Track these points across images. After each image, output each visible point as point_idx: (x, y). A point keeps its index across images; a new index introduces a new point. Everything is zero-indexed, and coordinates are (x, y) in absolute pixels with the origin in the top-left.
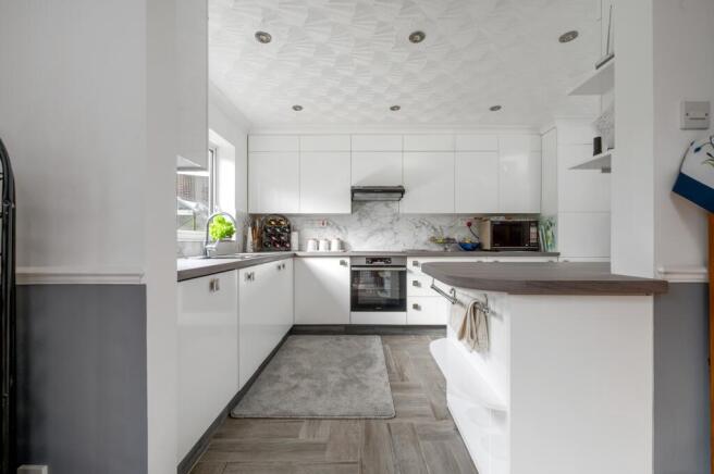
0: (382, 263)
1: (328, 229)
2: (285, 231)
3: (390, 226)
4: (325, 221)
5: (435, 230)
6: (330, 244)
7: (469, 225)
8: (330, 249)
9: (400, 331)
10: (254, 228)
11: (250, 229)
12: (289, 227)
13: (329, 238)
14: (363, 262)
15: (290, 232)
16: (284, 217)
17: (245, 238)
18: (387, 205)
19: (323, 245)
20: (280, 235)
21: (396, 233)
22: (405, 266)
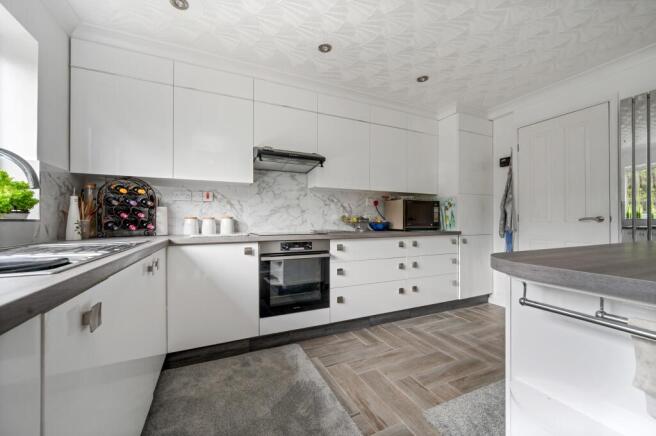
0: (302, 249)
1: (215, 204)
2: (146, 205)
3: (297, 202)
4: (210, 191)
5: (344, 208)
6: (218, 224)
7: (376, 203)
8: (218, 232)
9: (320, 332)
10: (82, 197)
11: (74, 199)
12: (152, 199)
13: (216, 216)
14: (277, 249)
15: (153, 207)
16: (142, 183)
17: (65, 214)
18: (292, 177)
19: (207, 226)
20: (135, 212)
21: (303, 211)
22: (327, 252)
